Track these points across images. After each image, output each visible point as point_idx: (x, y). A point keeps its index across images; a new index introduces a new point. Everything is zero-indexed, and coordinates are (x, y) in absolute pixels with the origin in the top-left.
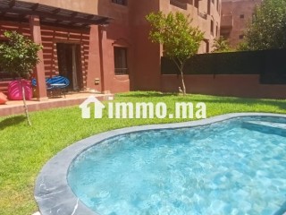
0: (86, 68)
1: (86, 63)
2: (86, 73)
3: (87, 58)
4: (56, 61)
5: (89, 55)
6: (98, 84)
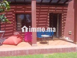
0: (64, 26)
2: (64, 28)
3: (65, 20)
5: (67, 19)
6: (70, 34)
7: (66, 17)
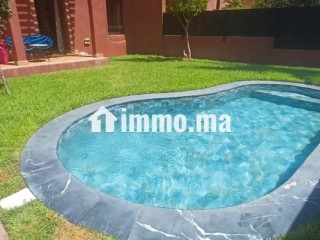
0: (73, 25)
1: (72, 19)
3: (73, 12)
4: (35, 15)
5: (76, 8)
6: (88, 45)
7: (73, 5)
